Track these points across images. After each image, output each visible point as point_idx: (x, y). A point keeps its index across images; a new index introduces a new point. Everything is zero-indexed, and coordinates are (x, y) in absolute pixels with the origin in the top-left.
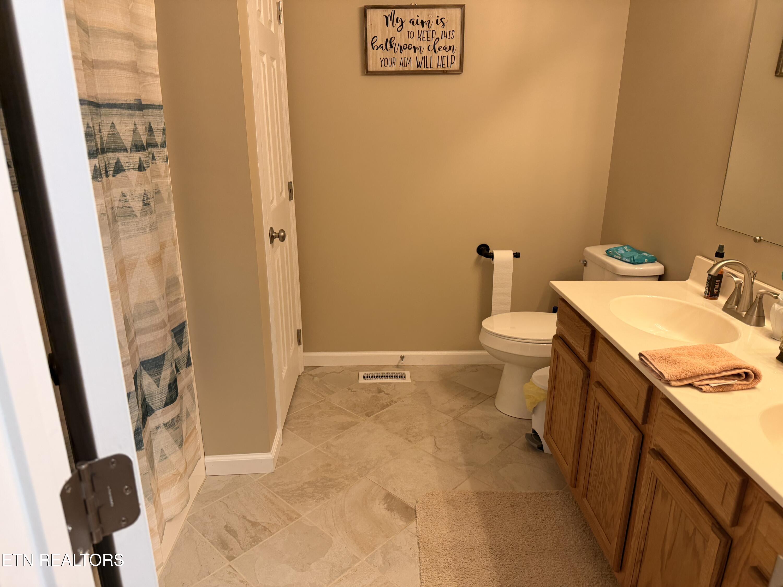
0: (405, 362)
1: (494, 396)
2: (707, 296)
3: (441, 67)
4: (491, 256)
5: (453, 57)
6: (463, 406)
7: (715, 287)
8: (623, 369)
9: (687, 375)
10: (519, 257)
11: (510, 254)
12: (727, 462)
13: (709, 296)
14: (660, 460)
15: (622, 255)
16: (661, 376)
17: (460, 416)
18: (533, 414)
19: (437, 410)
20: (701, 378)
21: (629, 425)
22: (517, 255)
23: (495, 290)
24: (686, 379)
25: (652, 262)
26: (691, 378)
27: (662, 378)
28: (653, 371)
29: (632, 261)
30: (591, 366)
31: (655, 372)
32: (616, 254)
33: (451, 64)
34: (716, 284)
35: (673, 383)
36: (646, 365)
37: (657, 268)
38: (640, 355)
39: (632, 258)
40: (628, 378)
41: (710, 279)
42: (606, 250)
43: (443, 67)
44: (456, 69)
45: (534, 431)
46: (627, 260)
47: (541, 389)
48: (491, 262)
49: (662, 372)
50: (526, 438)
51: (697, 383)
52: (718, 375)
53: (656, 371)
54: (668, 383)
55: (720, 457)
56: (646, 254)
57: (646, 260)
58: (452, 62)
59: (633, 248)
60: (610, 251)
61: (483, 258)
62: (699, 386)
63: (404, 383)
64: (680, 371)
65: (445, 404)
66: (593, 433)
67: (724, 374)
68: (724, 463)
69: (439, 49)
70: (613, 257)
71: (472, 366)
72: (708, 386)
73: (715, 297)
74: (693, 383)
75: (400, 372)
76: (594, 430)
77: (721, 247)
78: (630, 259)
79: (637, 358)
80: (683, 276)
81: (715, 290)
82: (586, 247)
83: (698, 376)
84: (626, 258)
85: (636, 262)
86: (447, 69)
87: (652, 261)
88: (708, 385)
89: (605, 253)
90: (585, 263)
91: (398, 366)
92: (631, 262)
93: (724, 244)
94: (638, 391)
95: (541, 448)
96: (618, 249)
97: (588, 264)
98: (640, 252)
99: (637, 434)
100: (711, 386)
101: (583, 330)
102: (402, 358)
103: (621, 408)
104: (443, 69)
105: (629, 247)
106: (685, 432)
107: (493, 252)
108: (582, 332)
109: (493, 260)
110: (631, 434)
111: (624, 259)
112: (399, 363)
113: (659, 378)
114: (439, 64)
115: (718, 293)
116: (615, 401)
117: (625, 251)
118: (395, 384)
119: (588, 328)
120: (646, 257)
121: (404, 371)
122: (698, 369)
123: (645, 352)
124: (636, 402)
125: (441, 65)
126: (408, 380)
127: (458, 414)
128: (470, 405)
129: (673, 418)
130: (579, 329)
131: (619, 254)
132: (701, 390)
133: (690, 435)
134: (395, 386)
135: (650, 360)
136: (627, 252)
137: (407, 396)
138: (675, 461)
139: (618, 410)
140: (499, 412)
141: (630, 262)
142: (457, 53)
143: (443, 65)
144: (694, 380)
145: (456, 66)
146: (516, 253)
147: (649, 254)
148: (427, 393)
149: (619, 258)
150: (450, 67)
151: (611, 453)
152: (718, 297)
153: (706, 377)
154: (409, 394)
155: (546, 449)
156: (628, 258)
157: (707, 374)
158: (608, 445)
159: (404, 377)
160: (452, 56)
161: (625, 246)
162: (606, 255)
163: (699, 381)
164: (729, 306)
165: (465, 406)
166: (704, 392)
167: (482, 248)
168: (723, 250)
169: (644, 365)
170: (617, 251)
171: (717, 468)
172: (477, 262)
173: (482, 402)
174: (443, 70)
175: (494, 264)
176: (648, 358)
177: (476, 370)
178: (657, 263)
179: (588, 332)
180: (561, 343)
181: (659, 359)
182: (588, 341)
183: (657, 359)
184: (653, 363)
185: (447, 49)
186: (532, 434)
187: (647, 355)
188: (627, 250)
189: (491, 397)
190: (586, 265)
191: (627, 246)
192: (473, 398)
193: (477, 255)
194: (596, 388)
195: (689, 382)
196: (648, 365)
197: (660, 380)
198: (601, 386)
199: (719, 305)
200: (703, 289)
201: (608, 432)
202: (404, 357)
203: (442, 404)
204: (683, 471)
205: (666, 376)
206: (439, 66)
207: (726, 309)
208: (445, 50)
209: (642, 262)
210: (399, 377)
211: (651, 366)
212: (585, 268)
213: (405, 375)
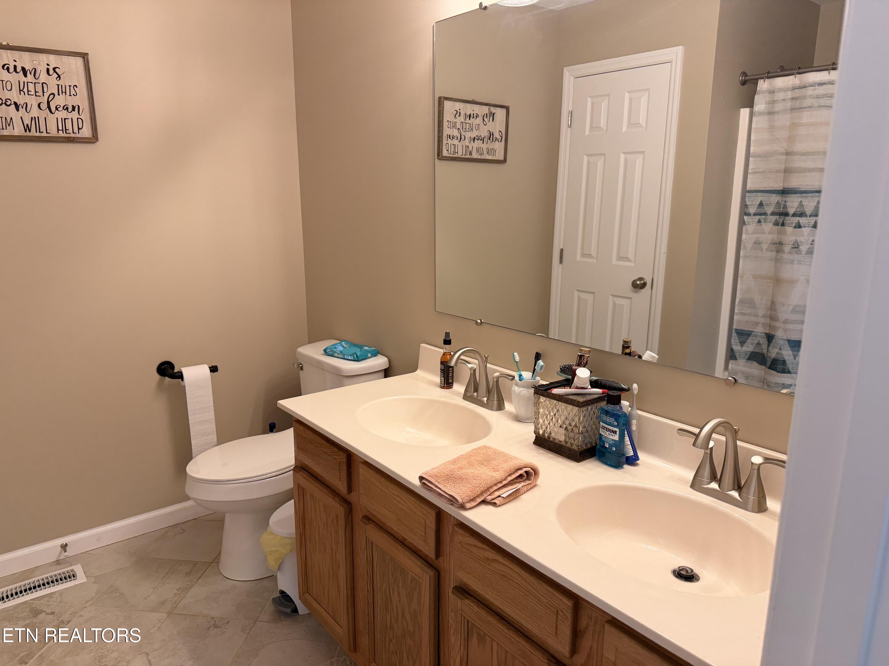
0: (70, 552)
1: (216, 560)
2: (444, 386)
3: (63, 133)
4: (180, 376)
5: (80, 120)
6: (177, 590)
7: (450, 376)
8: (399, 497)
9: (478, 491)
10: (217, 371)
11: (205, 369)
12: (552, 587)
13: (445, 385)
14: (468, 598)
15: (341, 352)
16: (452, 500)
17: (176, 607)
18: (279, 572)
19: (140, 610)
20: (492, 490)
21: (419, 563)
22: (214, 369)
23: (192, 419)
24: (478, 496)
25: (375, 356)
26: (482, 493)
27: (454, 503)
28: (440, 495)
29: (356, 358)
30: (353, 498)
31: (443, 495)
32: (336, 352)
33: (79, 129)
34: (450, 372)
35: (468, 505)
36: (430, 489)
37: (380, 362)
38: (421, 478)
39: (355, 355)
40: (408, 507)
41: (443, 368)
42: (324, 349)
43: (66, 133)
44: (87, 136)
45: (282, 592)
46: (350, 358)
47: (285, 537)
48: (180, 384)
49: (453, 495)
50: (274, 605)
51: (489, 498)
52: (505, 482)
53: (445, 494)
54: (462, 507)
55: (543, 584)
56: (367, 348)
57: (369, 355)
58: (80, 127)
59: (351, 343)
60: (329, 350)
61: (167, 379)
62: (492, 500)
63: (76, 585)
64: (471, 490)
65: (149, 596)
66: (371, 581)
67: (510, 479)
68: (549, 588)
69: (57, 109)
70: (332, 356)
71: (175, 526)
72: (500, 498)
73: (451, 386)
74: (485, 498)
75: (64, 570)
76: (371, 576)
77: (447, 334)
78: (352, 356)
79: (417, 482)
80: (412, 368)
81: (450, 378)
82: (298, 348)
83: (488, 489)
84: (349, 356)
85: (360, 359)
86: (72, 135)
87: (375, 354)
88: (499, 496)
89: (323, 352)
90: (301, 367)
91: (58, 562)
92: (355, 360)
93: (449, 331)
94: (424, 521)
95: (295, 610)
96: (336, 346)
97: (304, 368)
98: (360, 347)
99: (431, 573)
100: (503, 497)
101: (335, 457)
102: (64, 547)
103: (403, 543)
104: (67, 135)
105: (347, 342)
106: (494, 560)
107: (181, 370)
108: (335, 459)
109: (182, 380)
110: (425, 574)
111: (346, 357)
112: (60, 555)
113: (451, 503)
114: (60, 128)
115: (453, 380)
116: (392, 535)
117: (343, 346)
118: (61, 592)
119: (341, 453)
120: (369, 352)
121: (71, 566)
122: (486, 481)
123: (426, 474)
124: (424, 534)
125: (63, 130)
126: (81, 579)
127: (173, 605)
128: (188, 585)
129: (475, 546)
130: (330, 455)
131: (339, 351)
132: (494, 504)
133: (501, 563)
134: (61, 596)
135: (434, 483)
136: (346, 348)
137: (85, 605)
138: (488, 597)
139: (399, 547)
140: (229, 580)
141: (353, 359)
142: (86, 116)
143: (66, 130)
144: (485, 495)
145: (86, 132)
146: (213, 367)
147: (370, 347)
148: (118, 590)
149: (341, 356)
150: (77, 133)
151: (400, 601)
152: (453, 385)
153: (495, 488)
154: (87, 602)
155: (302, 609)
156: (351, 355)
157: (496, 484)
158: (394, 592)
159: (74, 577)
160: (78, 118)
161: (342, 341)
162: (324, 355)
163: (489, 495)
164: (469, 394)
165: (180, 588)
166: (499, 506)
167: (164, 368)
168: (449, 337)
169: (428, 489)
170: (336, 348)
171: (542, 596)
172: (160, 385)
173: (202, 574)
174: (68, 137)
175: (185, 386)
176: (431, 481)
177: (182, 531)
178: (380, 356)
179: (343, 458)
180: (305, 476)
181: (443, 479)
182: (344, 468)
183: (441, 480)
184: (438, 486)
185: (70, 109)
186: (279, 596)
187: (429, 477)
188: (345, 346)
189: (212, 563)
190: (302, 369)
191: (344, 341)
192: (188, 574)
193: (157, 377)
194: (366, 525)
195: (482, 498)
196: (433, 489)
197: (452, 504)
198: (371, 522)
199: (458, 394)
200: (437, 379)
201: (391, 576)
202: (66, 545)
203: (145, 598)
204: (501, 606)
205: (460, 500)
206: (61, 132)
207: (466, 397)
208: (66, 111)
209: (365, 357)
210: (65, 578)
211: (436, 489)
212: (301, 372)
213: (75, 573)
